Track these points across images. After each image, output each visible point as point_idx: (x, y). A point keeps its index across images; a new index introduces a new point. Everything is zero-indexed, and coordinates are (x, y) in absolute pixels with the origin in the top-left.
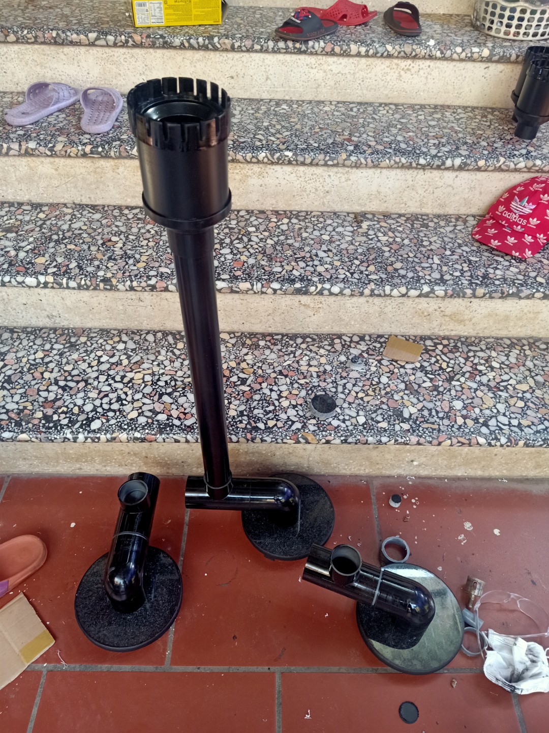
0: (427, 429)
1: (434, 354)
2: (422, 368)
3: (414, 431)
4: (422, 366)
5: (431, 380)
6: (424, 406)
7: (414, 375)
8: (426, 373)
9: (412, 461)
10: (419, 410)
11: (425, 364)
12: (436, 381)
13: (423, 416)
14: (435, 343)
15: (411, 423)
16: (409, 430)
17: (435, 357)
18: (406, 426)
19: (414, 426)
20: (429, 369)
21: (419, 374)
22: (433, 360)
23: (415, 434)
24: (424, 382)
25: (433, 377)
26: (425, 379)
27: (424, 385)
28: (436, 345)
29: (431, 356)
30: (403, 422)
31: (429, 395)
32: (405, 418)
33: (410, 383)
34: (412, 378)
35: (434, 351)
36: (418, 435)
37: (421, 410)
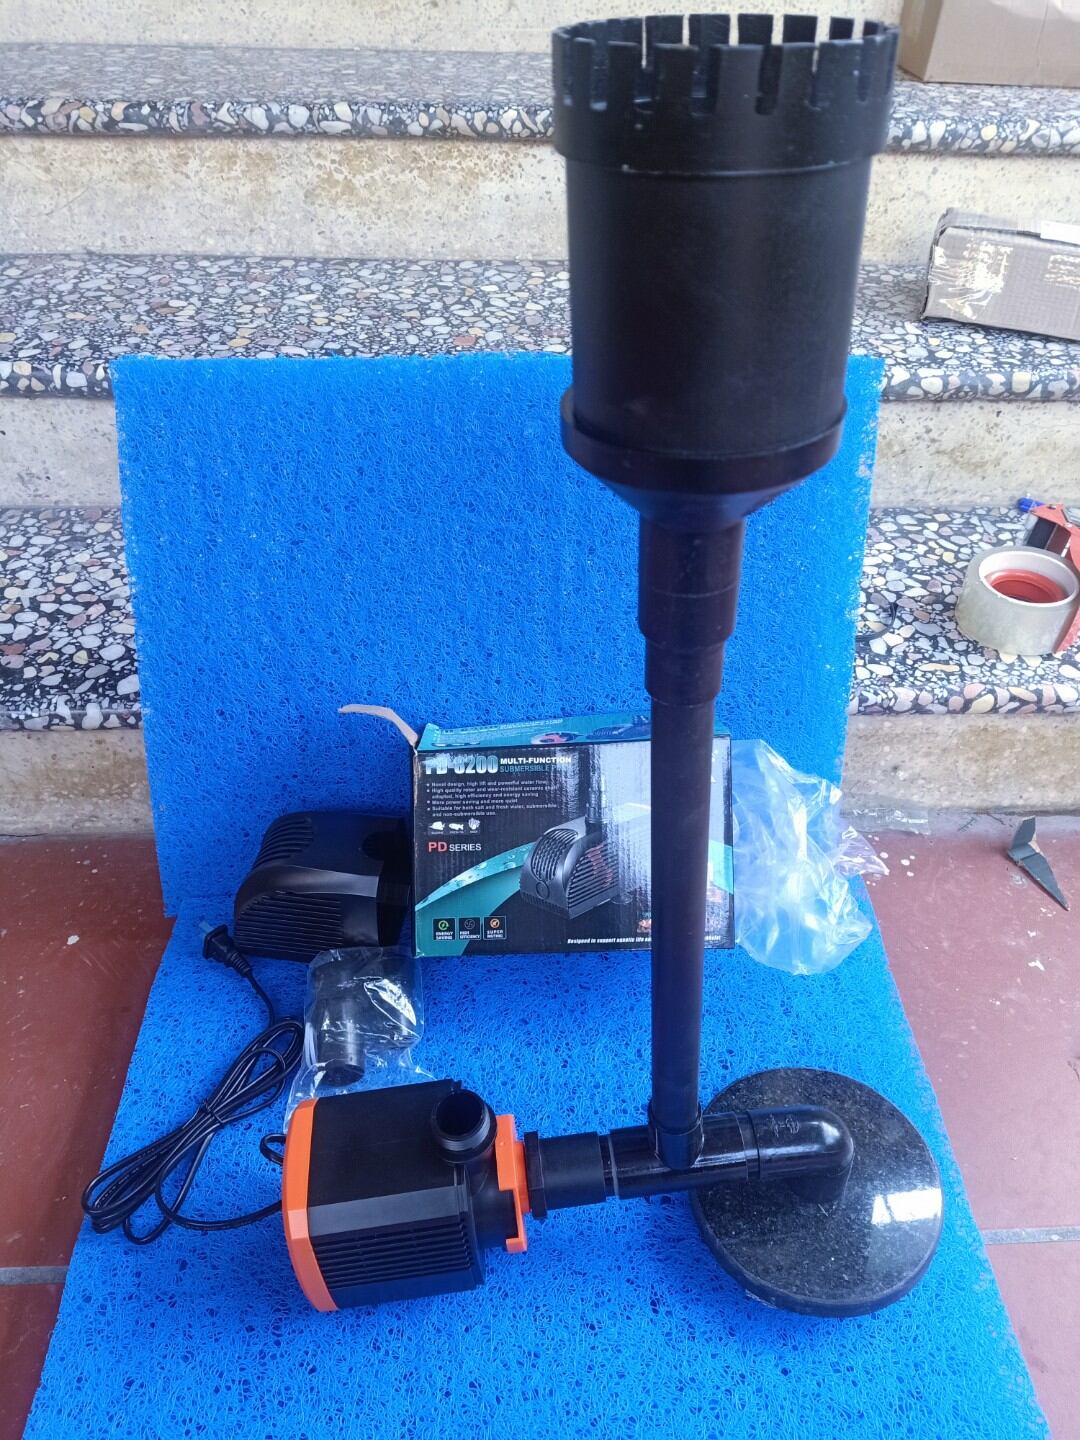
0: (933, 673)
1: (921, 539)
2: (898, 564)
3: (903, 678)
4: (896, 560)
5: (924, 584)
6: (917, 632)
7: (884, 576)
8: (910, 573)
9: (895, 769)
10: (906, 640)
11: (904, 557)
12: (935, 586)
13: (918, 650)
14: (919, 520)
15: (892, 663)
16: (890, 677)
17: (925, 543)
18: (882, 670)
19: (900, 667)
20: (914, 564)
21: (893, 574)
22: (921, 549)
23: (907, 683)
24: (908, 587)
25: (928, 578)
26: (910, 582)
27: (909, 593)
28: (921, 522)
29: (913, 541)
30: (872, 661)
31: (926, 611)
32: (878, 655)
33: (876, 591)
34: (879, 582)
35: (919, 533)
36: (913, 685)
37: (912, 638)
